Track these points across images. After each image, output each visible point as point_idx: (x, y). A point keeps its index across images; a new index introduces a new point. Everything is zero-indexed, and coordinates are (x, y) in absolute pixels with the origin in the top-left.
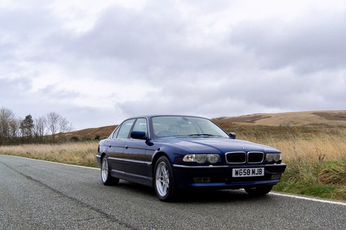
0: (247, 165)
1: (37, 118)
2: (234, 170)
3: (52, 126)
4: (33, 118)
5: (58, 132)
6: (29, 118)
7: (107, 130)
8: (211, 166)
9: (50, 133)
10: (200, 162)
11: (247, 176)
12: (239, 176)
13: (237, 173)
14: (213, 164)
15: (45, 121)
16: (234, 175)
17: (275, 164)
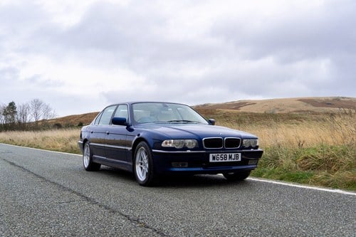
0: (224, 151)
1: (21, 104)
2: (211, 155)
3: (36, 113)
4: (16, 105)
5: (41, 119)
6: (12, 105)
7: (90, 117)
8: (189, 151)
9: (33, 120)
10: (178, 147)
11: (223, 161)
12: (216, 161)
13: (214, 158)
14: (191, 150)
15: (28, 108)
16: (211, 160)
17: (252, 150)
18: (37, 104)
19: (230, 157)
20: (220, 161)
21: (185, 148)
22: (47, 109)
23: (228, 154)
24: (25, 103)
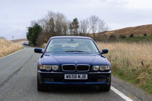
1: (82, 20)
3: (93, 27)
4: (79, 21)
7: (143, 29)
8: (53, 72)
10: (48, 70)
11: (74, 79)
12: (69, 79)
13: (67, 77)
14: (54, 71)
15: (87, 22)
16: (66, 78)
17: (99, 72)
18: (94, 20)
19: (79, 77)
20: (71, 79)
21: (52, 70)
22: (102, 24)
23: (77, 75)
24: (85, 19)
